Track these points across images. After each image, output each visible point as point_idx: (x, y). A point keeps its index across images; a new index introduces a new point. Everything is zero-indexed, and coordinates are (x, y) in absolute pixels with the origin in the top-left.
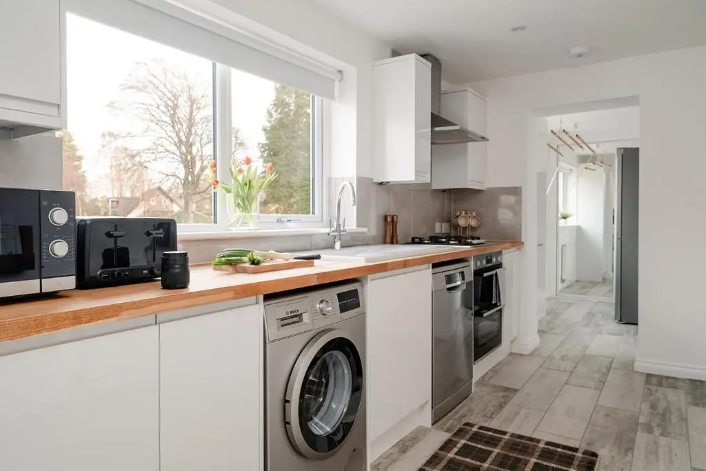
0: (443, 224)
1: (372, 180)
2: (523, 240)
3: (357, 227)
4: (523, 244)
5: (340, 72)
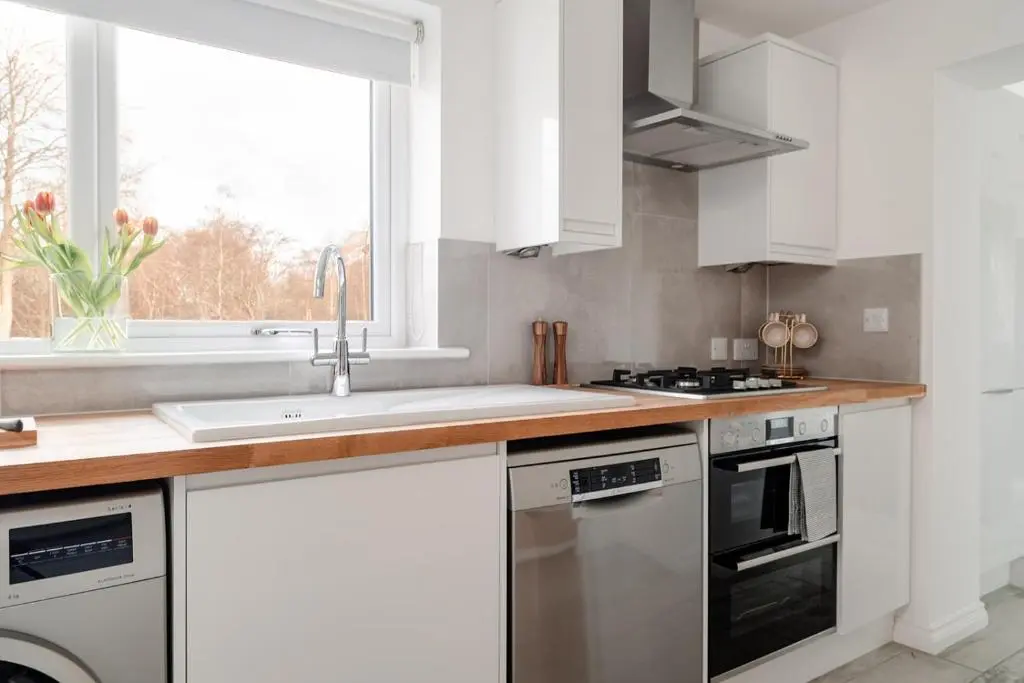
0: (736, 343)
1: (493, 246)
2: (923, 381)
3: (440, 346)
4: (924, 389)
5: (418, 23)
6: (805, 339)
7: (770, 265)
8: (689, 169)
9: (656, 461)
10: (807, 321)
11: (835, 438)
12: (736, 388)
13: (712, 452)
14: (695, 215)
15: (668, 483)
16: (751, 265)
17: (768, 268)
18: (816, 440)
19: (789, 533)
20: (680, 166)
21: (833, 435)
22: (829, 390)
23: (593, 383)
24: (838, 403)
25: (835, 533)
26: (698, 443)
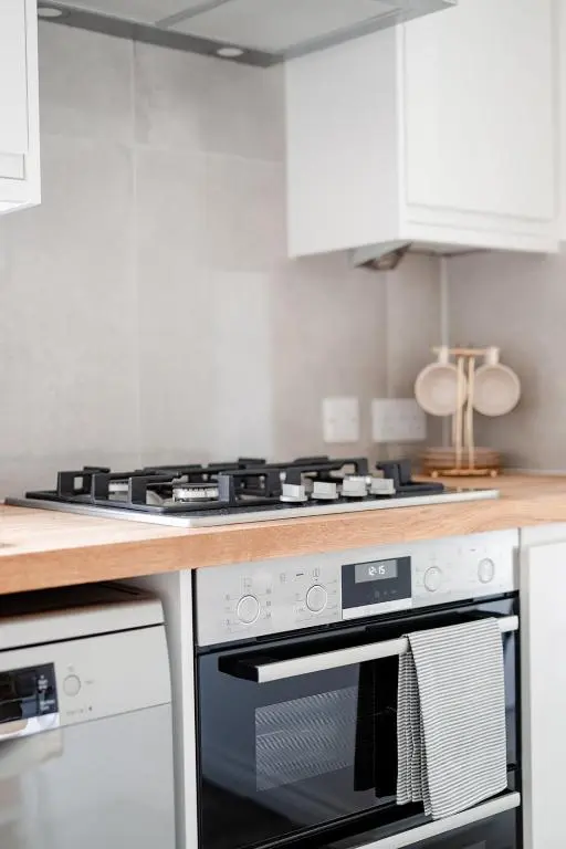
0: (377, 408)
6: (499, 398)
7: (448, 255)
8: (254, 58)
9: (48, 670)
10: (502, 360)
11: (515, 595)
12: (283, 499)
13: (202, 643)
14: (279, 153)
15: (77, 718)
16: (400, 253)
17: (444, 261)
18: (470, 602)
19: (400, 801)
20: (236, 52)
21: (510, 588)
22: (502, 497)
23: (29, 496)
24: (518, 524)
25: (506, 792)
26: (168, 624)
